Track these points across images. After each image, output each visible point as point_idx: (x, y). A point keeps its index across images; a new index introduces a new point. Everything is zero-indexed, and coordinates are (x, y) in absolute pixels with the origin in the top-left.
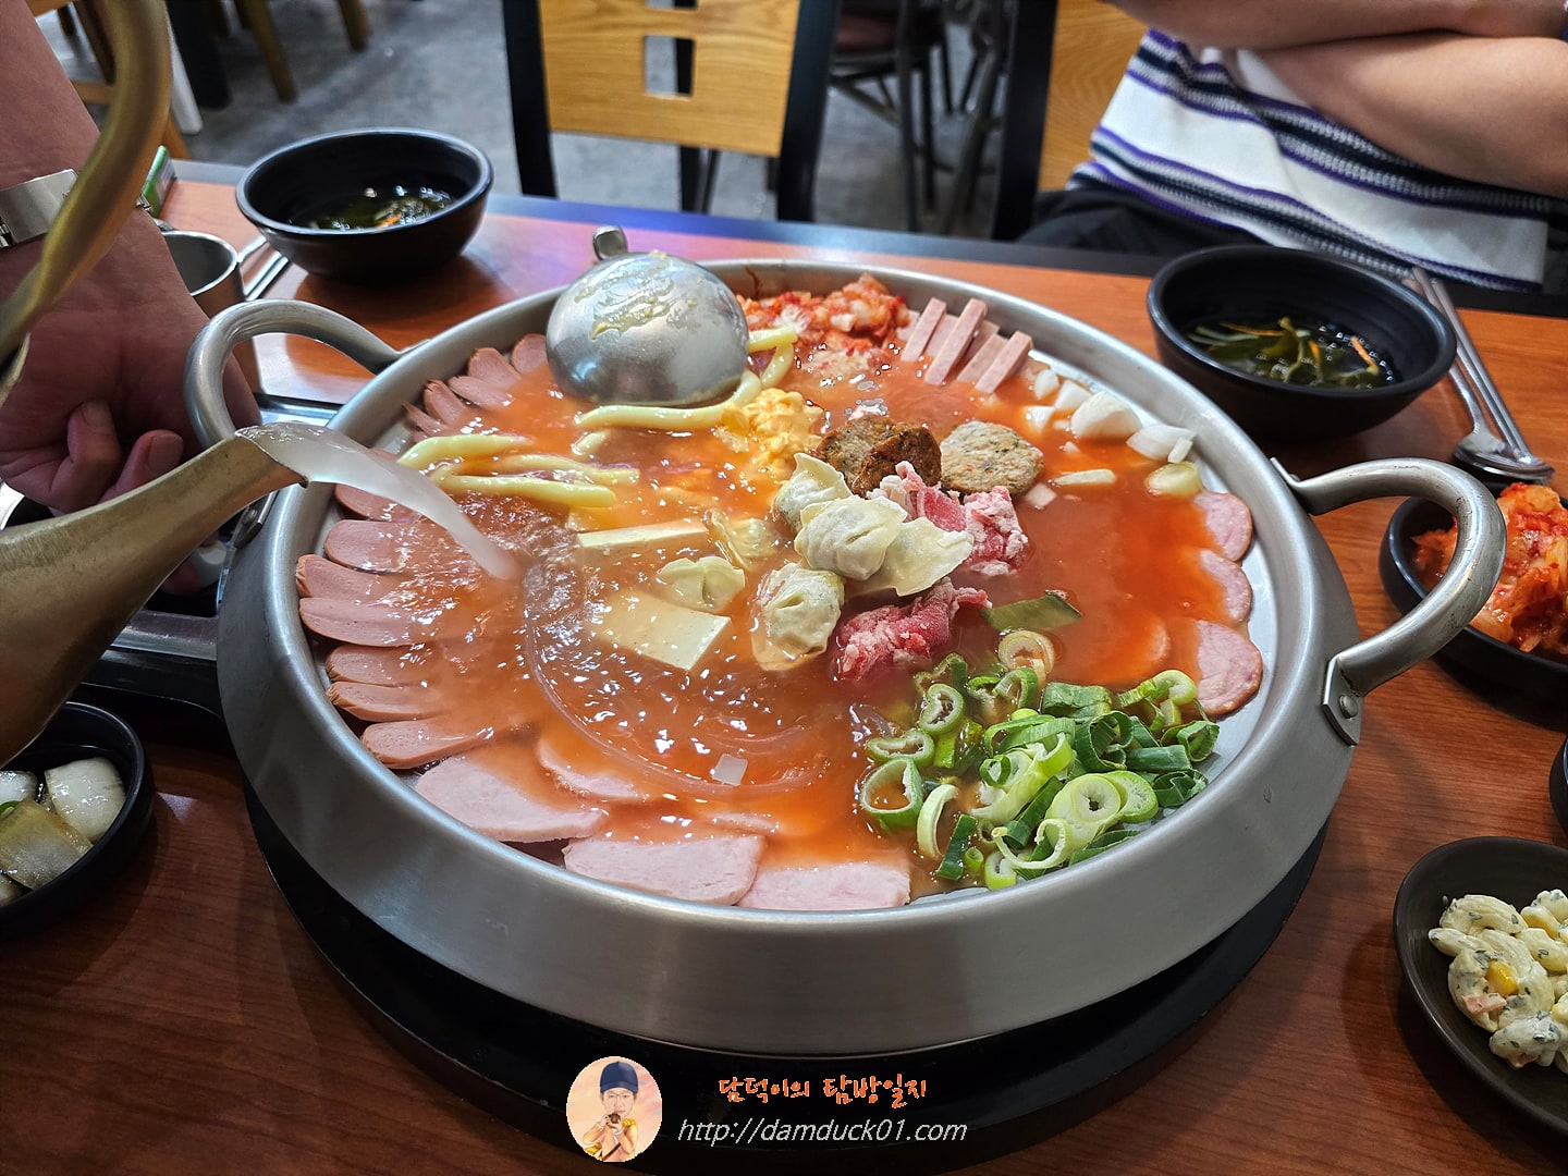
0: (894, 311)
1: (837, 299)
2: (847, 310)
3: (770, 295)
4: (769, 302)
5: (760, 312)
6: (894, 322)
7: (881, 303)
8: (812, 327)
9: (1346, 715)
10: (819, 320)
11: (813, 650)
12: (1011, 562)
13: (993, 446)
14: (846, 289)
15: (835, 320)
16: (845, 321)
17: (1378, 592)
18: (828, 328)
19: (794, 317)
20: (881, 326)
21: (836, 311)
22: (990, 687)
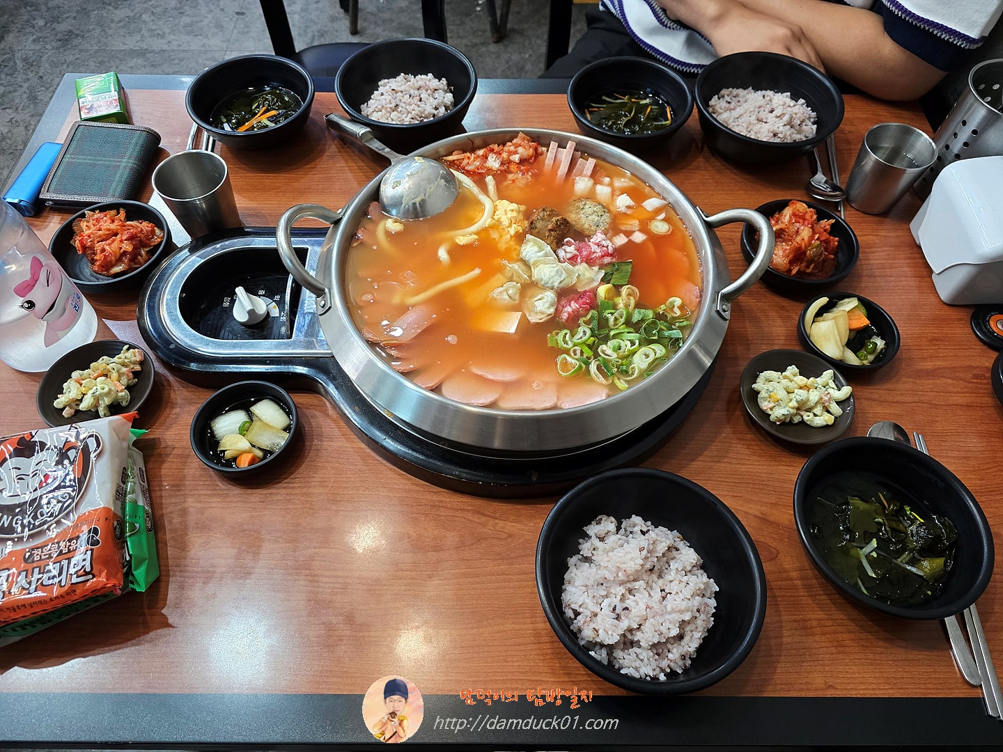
0: (536, 149)
1: (509, 147)
2: (516, 153)
3: (480, 148)
4: (481, 152)
5: (478, 159)
6: (537, 155)
7: (530, 147)
8: (502, 164)
9: (724, 311)
10: (505, 159)
11: (549, 315)
12: (611, 255)
13: (596, 214)
14: (514, 141)
15: (512, 158)
16: (516, 158)
17: (740, 253)
18: (510, 162)
19: (494, 159)
20: (531, 157)
21: (511, 153)
22: (612, 314)
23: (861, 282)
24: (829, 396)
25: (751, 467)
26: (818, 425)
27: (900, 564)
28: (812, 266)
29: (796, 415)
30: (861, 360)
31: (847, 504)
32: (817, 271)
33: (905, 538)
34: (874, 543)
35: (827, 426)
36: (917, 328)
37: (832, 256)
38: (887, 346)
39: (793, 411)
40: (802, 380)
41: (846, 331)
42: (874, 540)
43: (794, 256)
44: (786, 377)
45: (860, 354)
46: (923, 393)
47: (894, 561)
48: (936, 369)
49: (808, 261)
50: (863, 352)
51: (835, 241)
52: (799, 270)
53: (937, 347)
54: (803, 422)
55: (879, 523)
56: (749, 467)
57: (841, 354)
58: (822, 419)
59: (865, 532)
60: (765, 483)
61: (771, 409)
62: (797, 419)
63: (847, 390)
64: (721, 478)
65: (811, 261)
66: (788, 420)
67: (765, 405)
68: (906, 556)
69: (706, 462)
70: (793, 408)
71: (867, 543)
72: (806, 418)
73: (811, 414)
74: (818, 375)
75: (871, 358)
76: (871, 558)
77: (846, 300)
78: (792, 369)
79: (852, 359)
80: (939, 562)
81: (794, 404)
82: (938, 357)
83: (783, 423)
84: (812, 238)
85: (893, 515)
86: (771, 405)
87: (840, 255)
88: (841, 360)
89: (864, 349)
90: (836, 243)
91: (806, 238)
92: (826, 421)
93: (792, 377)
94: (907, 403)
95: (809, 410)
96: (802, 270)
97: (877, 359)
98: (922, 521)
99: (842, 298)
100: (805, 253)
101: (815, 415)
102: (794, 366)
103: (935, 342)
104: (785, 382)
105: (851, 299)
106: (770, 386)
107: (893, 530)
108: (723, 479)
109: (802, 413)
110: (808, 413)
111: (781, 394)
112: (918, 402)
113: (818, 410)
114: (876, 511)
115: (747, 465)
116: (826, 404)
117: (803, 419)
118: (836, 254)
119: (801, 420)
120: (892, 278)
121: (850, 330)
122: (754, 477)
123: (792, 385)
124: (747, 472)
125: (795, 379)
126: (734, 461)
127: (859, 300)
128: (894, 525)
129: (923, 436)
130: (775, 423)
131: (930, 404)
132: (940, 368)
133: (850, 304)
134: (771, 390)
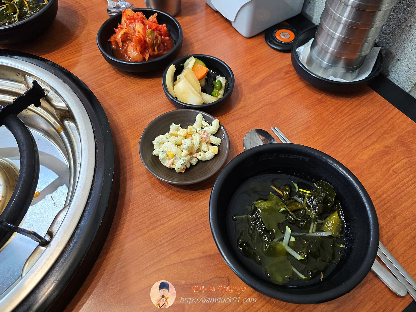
23: (194, 47)
24: (206, 134)
25: (180, 217)
26: (210, 158)
27: (312, 235)
28: (156, 49)
29: (192, 158)
30: (216, 97)
31: (256, 209)
32: (162, 51)
33: (306, 212)
34: (288, 230)
35: (216, 156)
36: (240, 60)
37: (167, 38)
38: (227, 79)
39: (187, 158)
40: (182, 131)
41: (197, 82)
42: (287, 227)
43: (141, 47)
44: (172, 135)
45: (213, 93)
46: (263, 99)
47: (308, 235)
48: (263, 80)
49: (151, 47)
50: (215, 91)
51: (164, 27)
52: (150, 55)
53: (256, 66)
54: (199, 161)
55: (283, 212)
56: (178, 218)
57: (201, 99)
58: (211, 152)
59: (279, 225)
60: (195, 224)
61: (173, 164)
62: (194, 162)
63: (216, 123)
64: (161, 241)
65: (153, 46)
66: (188, 166)
67: (167, 164)
68: (313, 227)
69: (144, 234)
70: (186, 156)
71: (284, 233)
72: (199, 158)
73: (202, 153)
74: (193, 122)
75: (222, 92)
76: (292, 244)
77: (187, 61)
78: (173, 127)
79: (210, 99)
80: (335, 217)
81: (185, 152)
82: (260, 72)
83: (187, 170)
84: (144, 29)
85: (289, 199)
86: (171, 161)
87: (172, 35)
88: (204, 104)
89: (215, 89)
90: (165, 28)
91: (141, 31)
92: (213, 152)
93: (175, 133)
94: (257, 110)
95: (198, 150)
96: (152, 55)
97: (226, 91)
98: (309, 192)
99: (184, 61)
100: (145, 41)
101: (205, 152)
102: (173, 124)
103: (253, 64)
104: (173, 139)
105: (190, 59)
106: (164, 147)
107: (294, 211)
108: (163, 241)
109: (195, 155)
110: (199, 153)
111: (174, 149)
112: (263, 107)
113: (204, 147)
114: (277, 204)
115: (176, 217)
116: (207, 140)
117: (198, 159)
118: (169, 36)
119: (197, 161)
120: (211, 37)
121: (199, 80)
122: (185, 225)
123: (178, 139)
124: (178, 223)
125: (179, 133)
126: (165, 220)
127: (195, 57)
128: (294, 208)
129: (278, 127)
130: (181, 173)
131: (270, 104)
132: (264, 79)
133: (191, 62)
134: (165, 150)
